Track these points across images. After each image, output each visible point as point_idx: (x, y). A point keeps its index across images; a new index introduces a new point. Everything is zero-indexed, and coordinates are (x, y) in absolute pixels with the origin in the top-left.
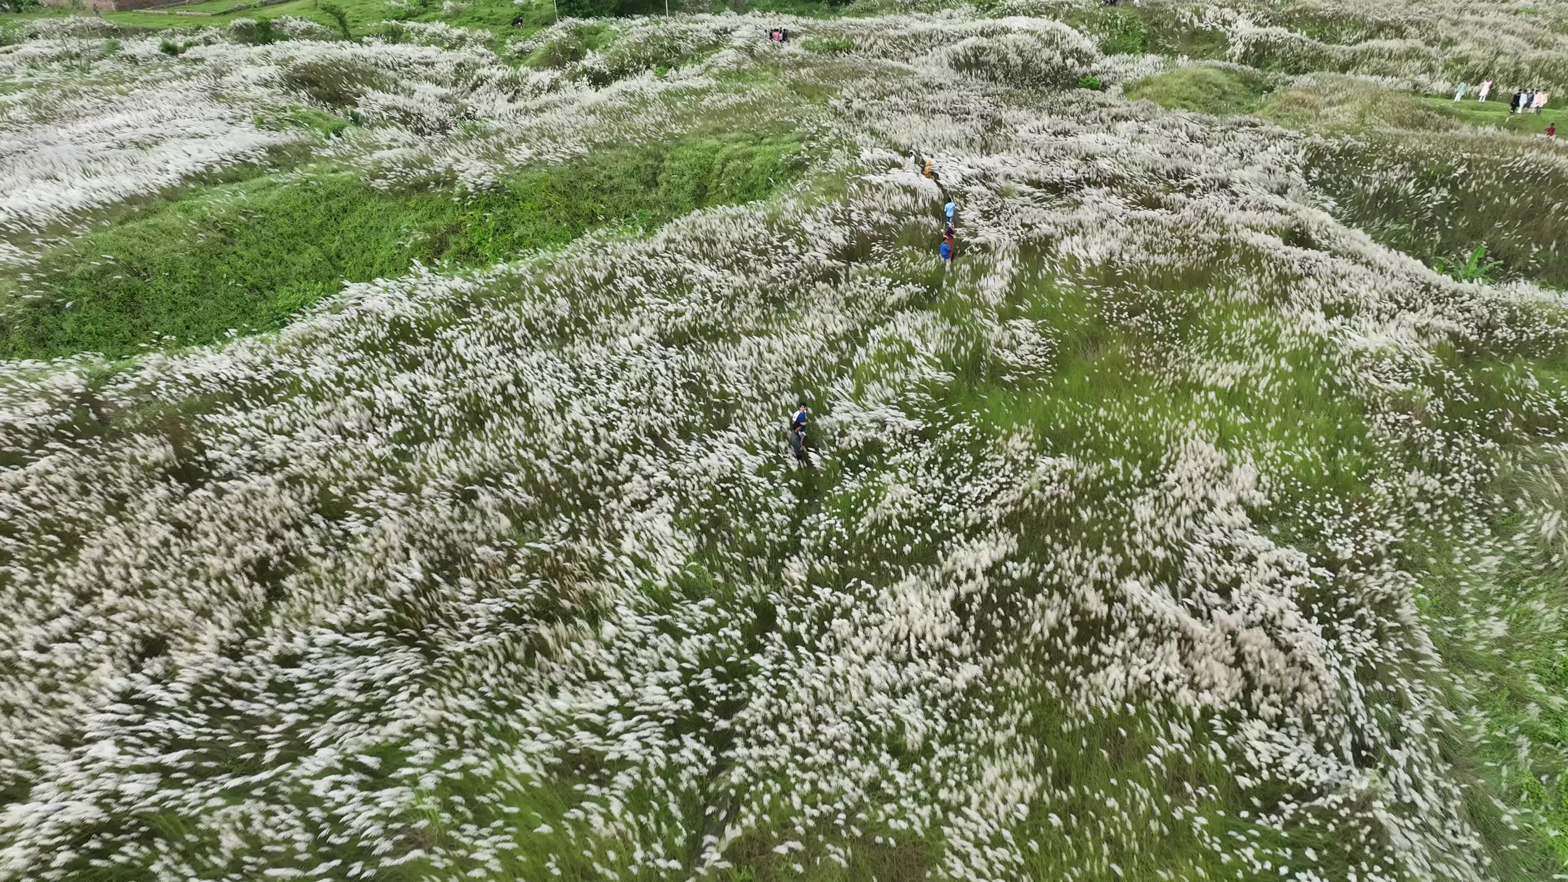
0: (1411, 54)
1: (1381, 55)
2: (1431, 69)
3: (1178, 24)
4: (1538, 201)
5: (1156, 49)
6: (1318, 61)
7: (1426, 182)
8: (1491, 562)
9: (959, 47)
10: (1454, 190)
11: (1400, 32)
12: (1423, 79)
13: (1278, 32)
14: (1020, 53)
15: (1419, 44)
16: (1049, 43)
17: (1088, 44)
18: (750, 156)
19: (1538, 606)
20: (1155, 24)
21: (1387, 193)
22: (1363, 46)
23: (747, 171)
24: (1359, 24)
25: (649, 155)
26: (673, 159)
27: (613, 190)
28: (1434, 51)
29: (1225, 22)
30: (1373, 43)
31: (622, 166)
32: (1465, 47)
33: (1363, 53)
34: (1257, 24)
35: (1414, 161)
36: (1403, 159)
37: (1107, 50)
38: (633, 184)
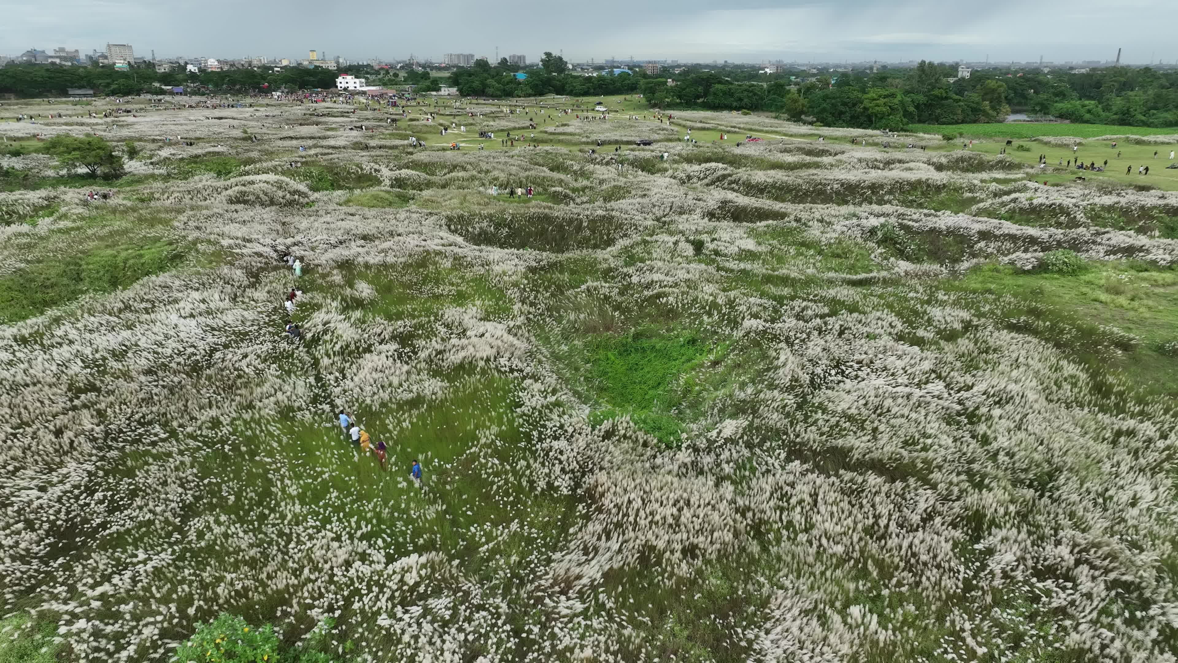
0: (473, 178)
1: (459, 180)
2: (483, 185)
3: (349, 173)
4: (543, 228)
5: (340, 188)
6: (429, 185)
7: (498, 226)
8: (557, 330)
9: (230, 192)
10: (510, 228)
11: (464, 169)
12: (481, 189)
13: (405, 173)
14: (266, 194)
15: (475, 173)
16: (280, 188)
17: (302, 187)
18: (141, 256)
19: (576, 342)
20: (336, 174)
21: (483, 232)
22: (448, 176)
23: (143, 264)
24: (444, 167)
25: (68, 264)
26: (88, 264)
27: (52, 286)
28: (483, 175)
29: (376, 170)
30: (453, 174)
31: (53, 272)
32: (496, 173)
33: (450, 179)
34: (391, 170)
35: (490, 217)
36: (486, 217)
37: (314, 189)
38: (65, 281)
